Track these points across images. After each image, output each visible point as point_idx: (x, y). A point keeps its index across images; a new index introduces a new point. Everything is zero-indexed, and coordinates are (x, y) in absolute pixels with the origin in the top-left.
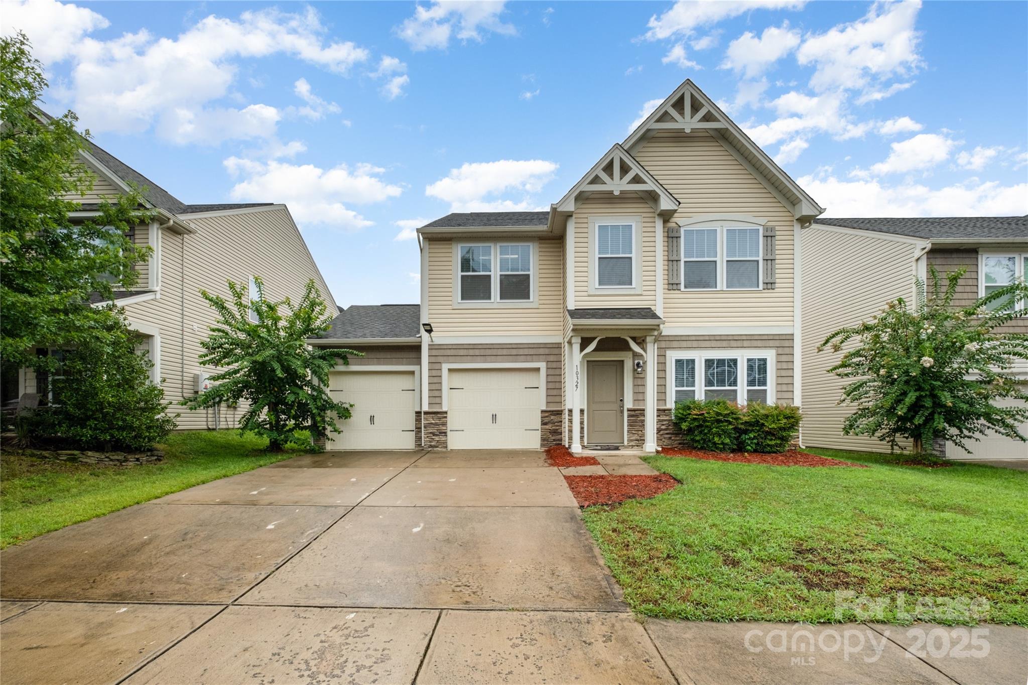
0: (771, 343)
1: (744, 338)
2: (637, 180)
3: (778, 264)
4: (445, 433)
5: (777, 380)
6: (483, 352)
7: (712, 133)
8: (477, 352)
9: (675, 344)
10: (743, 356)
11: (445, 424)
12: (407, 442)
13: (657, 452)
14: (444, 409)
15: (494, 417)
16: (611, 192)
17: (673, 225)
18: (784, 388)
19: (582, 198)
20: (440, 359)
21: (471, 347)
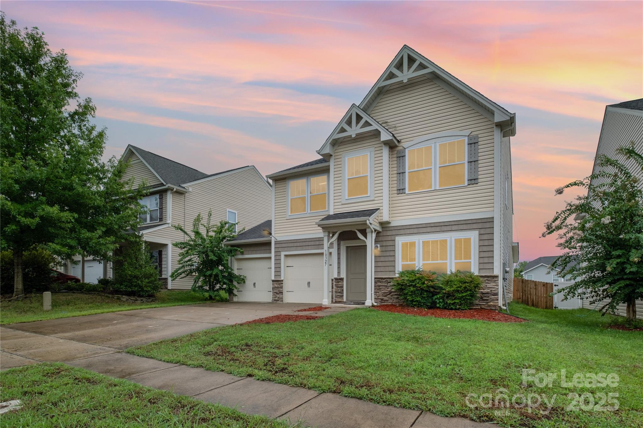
0: (475, 226)
1: (453, 223)
2: (367, 124)
3: (481, 164)
4: (282, 292)
5: (479, 254)
6: (301, 244)
7: (428, 76)
8: (298, 244)
9: (402, 232)
10: (450, 237)
11: (282, 287)
12: (270, 297)
13: (373, 306)
14: (282, 279)
15: (309, 283)
16: (350, 136)
17: (401, 148)
18: (486, 260)
19: (336, 143)
20: (280, 249)
21: (295, 241)
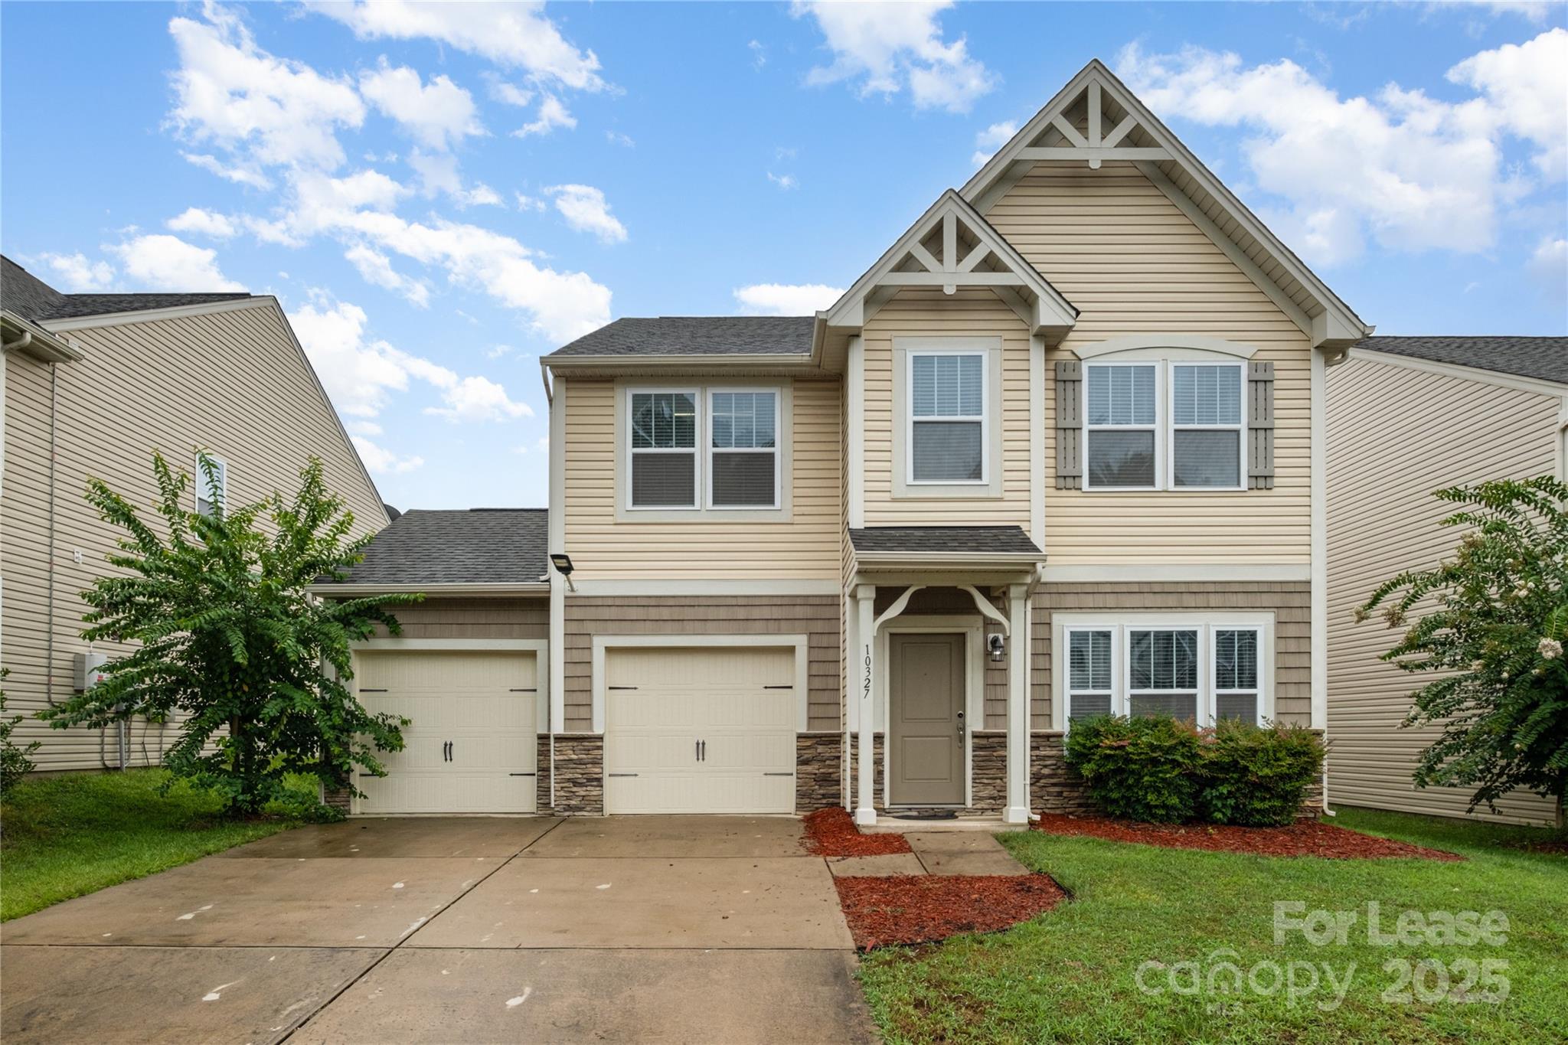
0: (1266, 600)
1: (1211, 588)
2: (991, 264)
3: (1281, 439)
4: (599, 780)
5: (1277, 675)
6: (677, 613)
7: (1145, 170)
8: (665, 613)
9: (1070, 600)
10: (1208, 626)
11: (598, 762)
12: (520, 799)
13: (1032, 823)
14: (597, 731)
15: (701, 749)
16: (939, 289)
17: (1067, 356)
18: (1292, 692)
19: (878, 299)
20: (589, 627)
21: (653, 602)
